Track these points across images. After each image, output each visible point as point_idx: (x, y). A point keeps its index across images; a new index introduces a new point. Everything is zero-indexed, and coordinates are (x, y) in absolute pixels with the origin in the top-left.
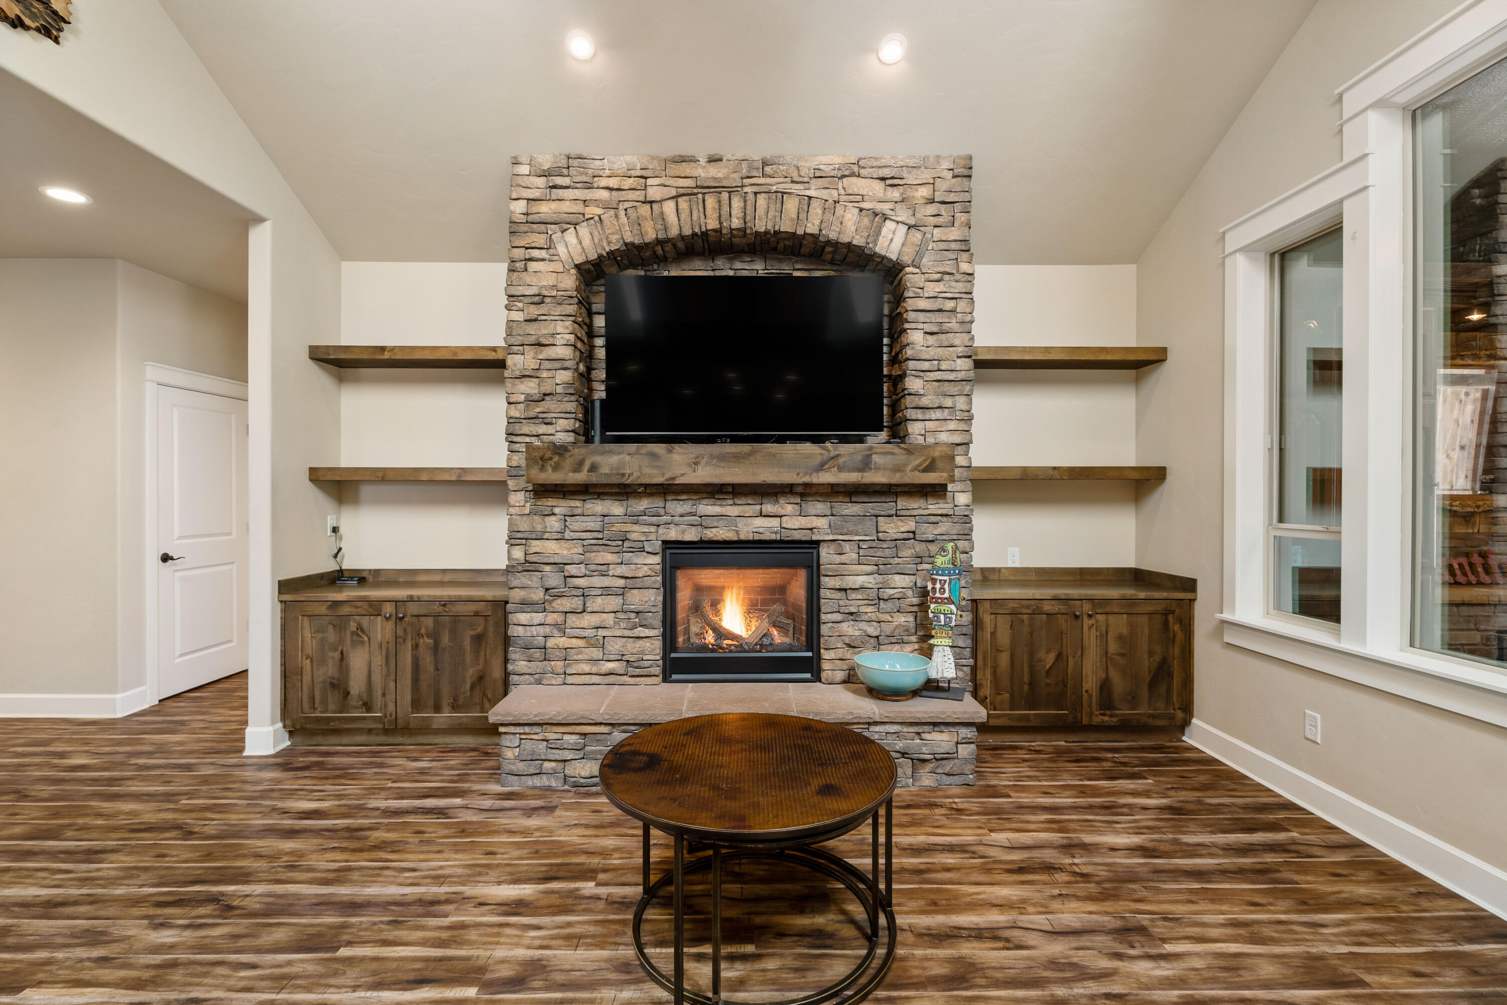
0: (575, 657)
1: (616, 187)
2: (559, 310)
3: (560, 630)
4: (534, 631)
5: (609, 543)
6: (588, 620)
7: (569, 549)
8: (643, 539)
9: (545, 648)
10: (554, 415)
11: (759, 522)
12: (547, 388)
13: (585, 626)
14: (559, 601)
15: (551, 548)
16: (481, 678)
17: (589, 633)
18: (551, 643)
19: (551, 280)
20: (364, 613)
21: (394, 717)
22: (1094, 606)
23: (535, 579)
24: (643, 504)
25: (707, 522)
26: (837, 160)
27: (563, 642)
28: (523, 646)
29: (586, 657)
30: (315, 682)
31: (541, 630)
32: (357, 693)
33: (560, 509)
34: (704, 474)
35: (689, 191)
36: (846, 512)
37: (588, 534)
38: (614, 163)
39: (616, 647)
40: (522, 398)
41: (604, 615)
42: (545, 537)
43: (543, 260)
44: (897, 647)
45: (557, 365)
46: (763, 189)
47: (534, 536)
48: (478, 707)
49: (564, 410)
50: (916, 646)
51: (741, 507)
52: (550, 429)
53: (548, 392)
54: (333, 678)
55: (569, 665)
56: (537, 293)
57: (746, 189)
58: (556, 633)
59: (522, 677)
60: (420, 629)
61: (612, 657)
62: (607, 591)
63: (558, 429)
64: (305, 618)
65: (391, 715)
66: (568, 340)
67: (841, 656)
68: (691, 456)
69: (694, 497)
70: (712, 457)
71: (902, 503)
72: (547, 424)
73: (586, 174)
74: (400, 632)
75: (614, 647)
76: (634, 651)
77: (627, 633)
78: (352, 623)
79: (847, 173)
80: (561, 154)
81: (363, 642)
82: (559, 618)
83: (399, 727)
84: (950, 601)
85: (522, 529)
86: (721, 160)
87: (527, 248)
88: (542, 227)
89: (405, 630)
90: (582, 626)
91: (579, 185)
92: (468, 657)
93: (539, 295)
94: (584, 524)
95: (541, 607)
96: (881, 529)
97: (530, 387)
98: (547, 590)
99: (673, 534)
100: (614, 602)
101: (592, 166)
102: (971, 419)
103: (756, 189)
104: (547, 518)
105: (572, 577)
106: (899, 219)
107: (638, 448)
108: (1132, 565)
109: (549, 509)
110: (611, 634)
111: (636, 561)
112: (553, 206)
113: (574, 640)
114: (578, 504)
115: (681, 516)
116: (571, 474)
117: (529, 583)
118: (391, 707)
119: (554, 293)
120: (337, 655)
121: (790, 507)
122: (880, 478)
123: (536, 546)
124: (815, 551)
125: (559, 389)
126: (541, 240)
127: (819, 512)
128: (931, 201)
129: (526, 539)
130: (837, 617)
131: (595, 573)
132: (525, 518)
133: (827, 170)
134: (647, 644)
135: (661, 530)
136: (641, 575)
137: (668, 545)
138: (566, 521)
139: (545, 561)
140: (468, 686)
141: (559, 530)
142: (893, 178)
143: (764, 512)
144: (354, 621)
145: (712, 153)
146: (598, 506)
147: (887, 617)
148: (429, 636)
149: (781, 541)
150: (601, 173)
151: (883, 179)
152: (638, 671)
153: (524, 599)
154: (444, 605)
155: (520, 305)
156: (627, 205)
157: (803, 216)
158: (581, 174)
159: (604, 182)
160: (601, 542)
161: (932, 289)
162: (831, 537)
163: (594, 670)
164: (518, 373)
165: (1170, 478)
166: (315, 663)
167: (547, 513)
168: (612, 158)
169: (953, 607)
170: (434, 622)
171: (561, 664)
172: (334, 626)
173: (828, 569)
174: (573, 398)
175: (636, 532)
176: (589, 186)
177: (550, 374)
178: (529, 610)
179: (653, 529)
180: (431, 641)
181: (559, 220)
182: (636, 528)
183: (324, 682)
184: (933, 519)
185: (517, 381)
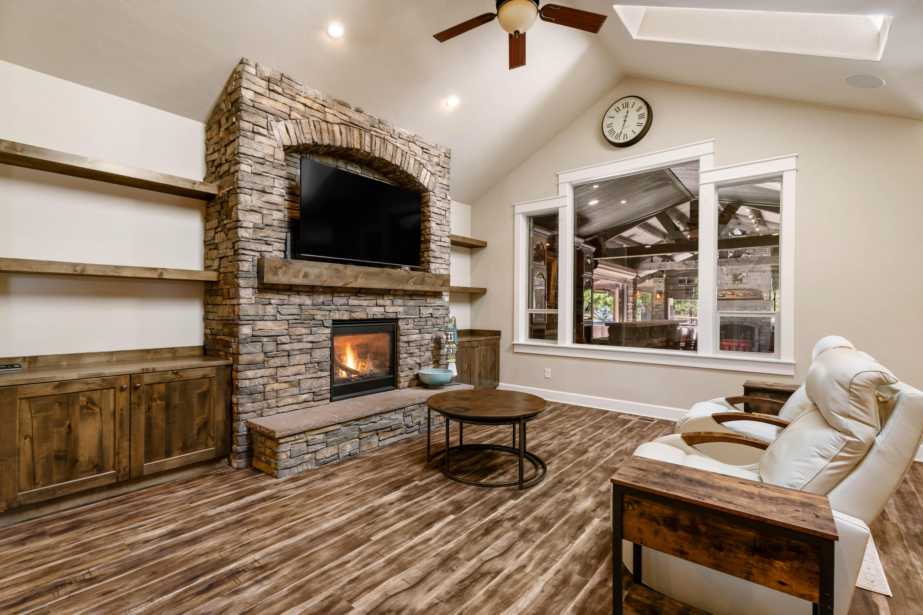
0: (283, 395)
1: (309, 106)
2: (275, 172)
3: (273, 379)
4: (256, 382)
5: (304, 322)
6: (291, 370)
7: (280, 326)
8: (323, 319)
9: (264, 392)
10: (272, 239)
11: (376, 309)
12: (268, 221)
13: (289, 374)
14: (272, 361)
15: (270, 326)
16: (205, 424)
17: (291, 379)
18: (268, 388)
19: (270, 151)
20: (97, 387)
21: (127, 470)
22: (478, 343)
23: (258, 347)
24: (321, 299)
25: (354, 309)
26: (408, 133)
27: (276, 386)
28: (249, 393)
29: (290, 394)
30: (36, 459)
31: (261, 381)
32: (87, 458)
33: (275, 300)
34: (360, 283)
35: (346, 123)
36: (409, 304)
37: (291, 316)
38: (308, 91)
39: (307, 385)
40: (251, 225)
41: (300, 366)
42: (265, 319)
43: (265, 136)
44: (426, 367)
45: (274, 207)
46: (379, 135)
47: (259, 319)
48: (203, 445)
49: (279, 237)
50: (433, 366)
51: (368, 301)
52: (269, 248)
53: (269, 224)
54: (59, 451)
55: (280, 400)
56: (262, 157)
57: (372, 133)
58: (271, 381)
59: (248, 415)
60: (153, 394)
61: (305, 392)
62: (301, 351)
63: (275, 248)
64: (23, 401)
65: (125, 469)
66: (282, 193)
67: (407, 374)
68: (355, 272)
69: (347, 295)
70: (365, 273)
71: (429, 300)
72: (267, 244)
73: (292, 90)
74: (134, 399)
75: (306, 385)
76: (317, 386)
77: (314, 375)
78: (81, 398)
79: (411, 140)
80: (278, 72)
81: (94, 414)
82: (272, 371)
83: (132, 477)
84: (454, 342)
85: (250, 314)
86: (362, 112)
87: (254, 125)
88: (264, 114)
89: (139, 397)
90: (287, 375)
91: (288, 96)
92: (196, 410)
93: (263, 159)
94: (289, 310)
95: (262, 365)
96: (421, 312)
97: (256, 219)
98: (265, 353)
99: (337, 316)
100: (305, 358)
101: (295, 87)
102: (450, 263)
103: (376, 134)
104: (267, 307)
105: (284, 344)
106: (428, 169)
107: (330, 265)
108: (469, 328)
109: (268, 300)
110: (304, 377)
111: (319, 332)
112: (271, 102)
113: (283, 384)
114: (286, 297)
115: (340, 306)
116: (293, 279)
117: (254, 350)
118: (125, 462)
119: (272, 160)
120: (64, 430)
121: (388, 301)
122: (427, 288)
123: (260, 325)
124: (395, 324)
125: (275, 223)
126: (263, 123)
127: (400, 304)
128: (438, 165)
129: (253, 320)
130: (406, 355)
131: (295, 341)
132: (252, 306)
133: (404, 136)
134: (323, 381)
135: (331, 314)
136: (321, 340)
137: (335, 322)
138: (278, 308)
139: (266, 334)
140: (195, 431)
141: (273, 314)
142: (426, 149)
143: (378, 304)
144: (84, 396)
145: (359, 107)
146: (296, 299)
147: (422, 354)
148: (161, 399)
149: (385, 319)
150: (301, 93)
151: (423, 148)
152: (320, 397)
153: (251, 361)
154: (176, 373)
155: (250, 162)
156: (314, 119)
157: (394, 155)
158: (289, 89)
159: (303, 100)
160: (299, 321)
161: (439, 204)
162: (404, 317)
163: (295, 401)
164: (249, 208)
165: (488, 293)
166: (36, 442)
167: (266, 303)
168: (307, 87)
169: (455, 345)
170: (166, 388)
171: (274, 401)
172: (60, 404)
173: (403, 333)
174: (283, 230)
175: (319, 315)
176: (293, 99)
177: (269, 212)
178: (254, 368)
179: (328, 313)
180: (163, 403)
181: (275, 113)
182: (319, 312)
183: (47, 457)
184: (438, 308)
185: (247, 213)
